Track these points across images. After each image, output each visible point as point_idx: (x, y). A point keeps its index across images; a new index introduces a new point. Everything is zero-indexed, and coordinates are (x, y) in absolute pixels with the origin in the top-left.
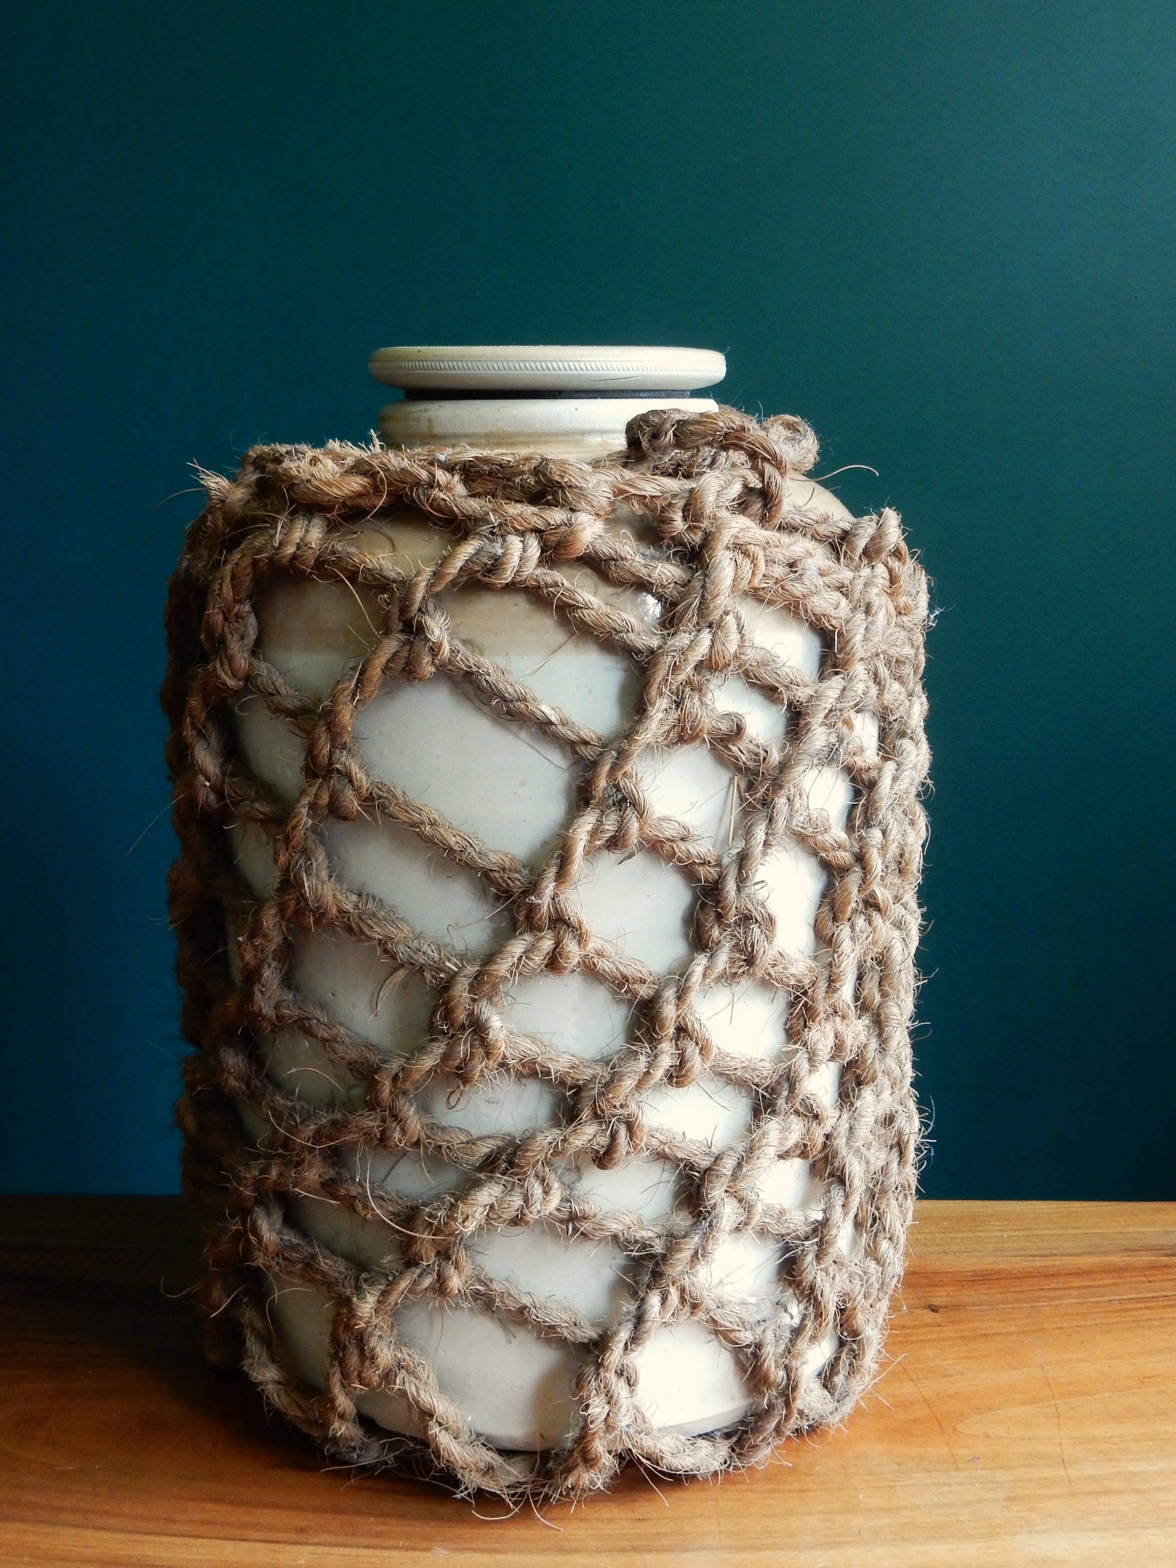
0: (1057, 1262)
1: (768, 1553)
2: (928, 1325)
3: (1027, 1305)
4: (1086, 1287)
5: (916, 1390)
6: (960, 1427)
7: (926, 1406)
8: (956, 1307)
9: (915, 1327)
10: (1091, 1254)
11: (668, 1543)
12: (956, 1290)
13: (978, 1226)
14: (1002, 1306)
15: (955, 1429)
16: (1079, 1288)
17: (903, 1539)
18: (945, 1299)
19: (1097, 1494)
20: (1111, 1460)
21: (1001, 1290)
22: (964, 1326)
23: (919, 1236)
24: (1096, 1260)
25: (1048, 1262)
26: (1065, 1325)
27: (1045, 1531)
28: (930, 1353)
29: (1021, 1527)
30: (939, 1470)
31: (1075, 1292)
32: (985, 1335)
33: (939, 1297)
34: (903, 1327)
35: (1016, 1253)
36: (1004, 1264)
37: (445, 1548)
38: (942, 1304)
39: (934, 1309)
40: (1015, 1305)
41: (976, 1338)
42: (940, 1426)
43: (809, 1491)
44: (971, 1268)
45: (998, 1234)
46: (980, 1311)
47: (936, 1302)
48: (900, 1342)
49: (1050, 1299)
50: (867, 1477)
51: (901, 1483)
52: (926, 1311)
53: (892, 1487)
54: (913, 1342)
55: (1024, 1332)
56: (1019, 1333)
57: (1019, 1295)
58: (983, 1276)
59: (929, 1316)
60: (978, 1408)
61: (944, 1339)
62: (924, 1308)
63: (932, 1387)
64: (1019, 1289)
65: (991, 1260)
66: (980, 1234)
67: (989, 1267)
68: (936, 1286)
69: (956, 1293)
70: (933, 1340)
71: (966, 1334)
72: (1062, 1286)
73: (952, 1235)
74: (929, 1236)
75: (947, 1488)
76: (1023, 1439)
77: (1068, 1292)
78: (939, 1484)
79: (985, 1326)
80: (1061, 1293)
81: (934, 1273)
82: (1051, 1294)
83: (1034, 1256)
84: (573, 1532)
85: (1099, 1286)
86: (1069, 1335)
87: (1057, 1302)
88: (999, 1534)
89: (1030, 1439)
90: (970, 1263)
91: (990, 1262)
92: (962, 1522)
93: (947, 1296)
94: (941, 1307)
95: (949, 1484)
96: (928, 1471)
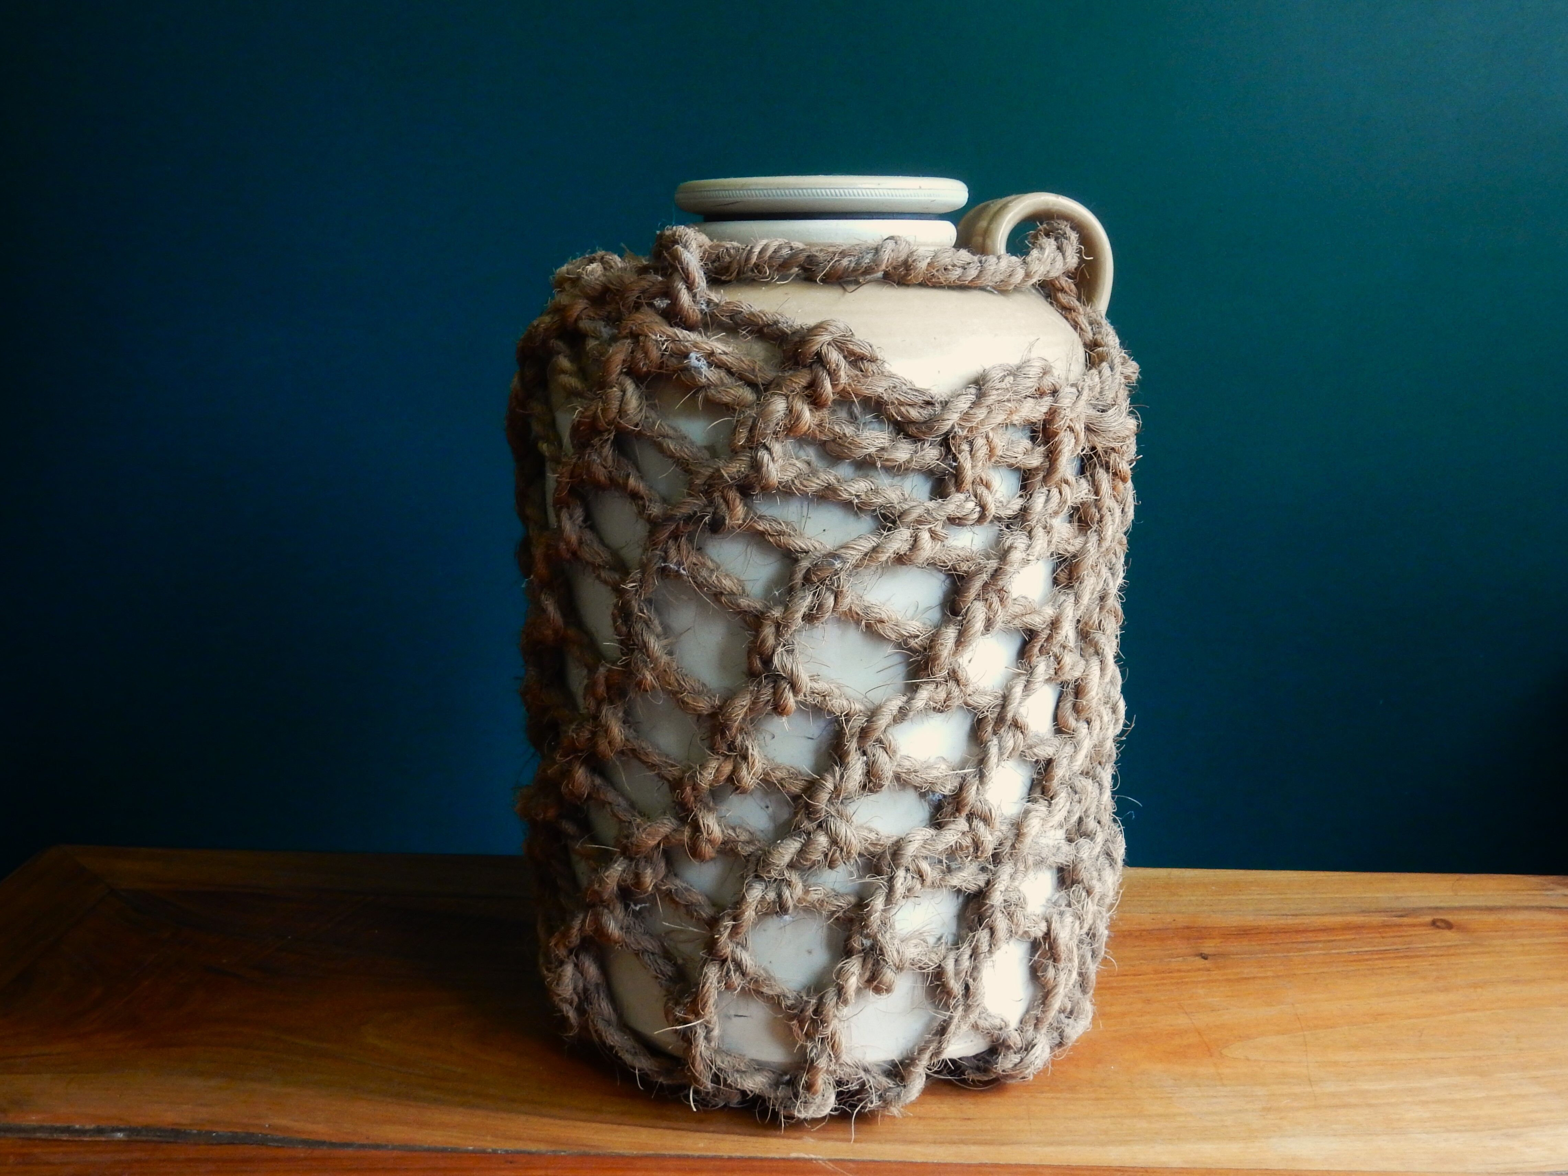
0: (1306, 920)
1: (1070, 1148)
2: (1199, 970)
3: (1280, 955)
4: (1329, 941)
5: (1189, 1021)
6: (1225, 1052)
7: (1197, 1034)
8: (1223, 955)
9: (1189, 971)
10: (1335, 914)
11: (989, 1137)
12: (1221, 942)
13: (1241, 891)
14: (1260, 956)
15: (1221, 1053)
16: (1325, 942)
17: (1178, 1139)
18: (1214, 949)
19: (1337, 1106)
20: (1349, 1080)
21: (1259, 943)
22: (1229, 971)
23: (1192, 898)
24: (1339, 919)
25: (1297, 920)
26: (1312, 972)
27: (1294, 1136)
28: (1201, 992)
29: (1274, 1131)
30: (1208, 1086)
31: (1320, 945)
32: (1245, 979)
33: (1208, 947)
34: (1179, 971)
35: (1272, 913)
36: (1263, 921)
37: (813, 1138)
38: (1211, 953)
39: (1205, 957)
40: (1271, 955)
41: (1238, 981)
42: (1209, 1050)
43: (1102, 1099)
44: (1235, 924)
45: (1258, 897)
46: (1242, 958)
47: (1206, 951)
48: (1177, 983)
49: (1300, 950)
50: (1150, 1090)
51: (1177, 1095)
52: (1197, 958)
53: (1169, 1098)
54: (1187, 983)
55: (1278, 977)
56: (1273, 977)
57: (1273, 947)
58: (1245, 931)
59: (1200, 963)
60: (1240, 1037)
61: (1212, 981)
62: (1197, 955)
63: (1202, 1020)
64: (1274, 942)
65: (1251, 918)
66: (1243, 897)
67: (1249, 924)
68: (1206, 938)
69: (1222, 944)
70: (1204, 982)
71: (1232, 977)
72: (1310, 940)
73: (1220, 897)
74: (1200, 898)
75: (1215, 1100)
76: (1277, 1062)
77: (1315, 945)
78: (1208, 1096)
79: (1246, 971)
80: (1308, 945)
81: (1205, 928)
82: (1301, 946)
83: (1287, 915)
85: (1340, 940)
86: (1315, 979)
87: (1307, 953)
88: (1256, 1137)
89: (1282, 1062)
90: (1233, 920)
91: (1250, 920)
92: (1226, 1126)
93: (1215, 947)
94: (1210, 955)
95: (1216, 1097)
96: (1199, 1086)
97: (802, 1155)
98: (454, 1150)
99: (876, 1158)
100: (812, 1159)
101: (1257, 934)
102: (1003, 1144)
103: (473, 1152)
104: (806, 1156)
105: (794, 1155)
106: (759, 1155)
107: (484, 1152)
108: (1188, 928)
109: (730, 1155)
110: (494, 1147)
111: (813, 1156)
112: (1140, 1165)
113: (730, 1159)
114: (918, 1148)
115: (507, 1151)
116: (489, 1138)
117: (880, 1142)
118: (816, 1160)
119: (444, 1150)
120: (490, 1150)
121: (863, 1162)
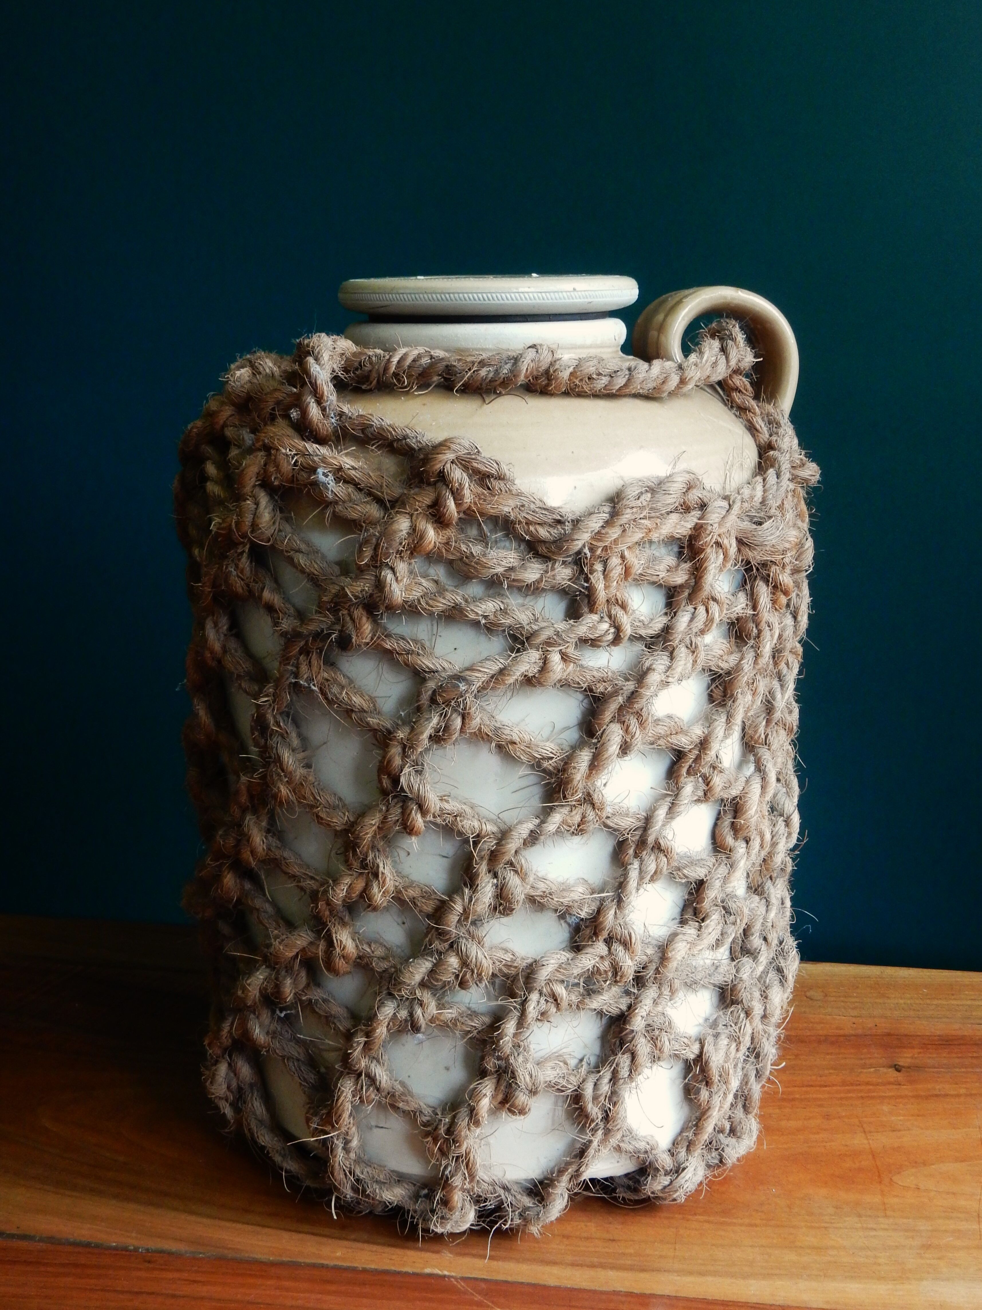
1: (710, 1279)
2: (890, 1083)
5: (866, 1142)
6: (896, 1179)
7: (870, 1157)
8: (917, 1068)
9: (878, 1084)
11: (629, 1262)
12: (920, 1053)
13: (953, 995)
14: (957, 1070)
15: (891, 1181)
17: (825, 1276)
18: (909, 1060)
21: (960, 1055)
22: (921, 1086)
23: (902, 1001)
27: (948, 1279)
28: (886, 1108)
29: (928, 1273)
30: (870, 1216)
32: (937, 1096)
33: (905, 1058)
34: (868, 1084)
37: (451, 1253)
38: (906, 1065)
39: (898, 1069)
40: (969, 1070)
41: (927, 1097)
42: (879, 1176)
43: (756, 1226)
44: (938, 1033)
45: (969, 1002)
46: (937, 1072)
47: (902, 1062)
48: (862, 1097)
50: (807, 1217)
51: (834, 1225)
52: (890, 1070)
53: (826, 1228)
54: (873, 1098)
55: (971, 1095)
56: (966, 1095)
57: (975, 1061)
58: (947, 1041)
59: (892, 1075)
60: (916, 1162)
61: (901, 1097)
62: (890, 1067)
63: (882, 1140)
64: (975, 1055)
65: (956, 1026)
66: (953, 1002)
67: (953, 1033)
68: (904, 1047)
69: (920, 1055)
70: (890, 1097)
71: (922, 1093)
73: (928, 1001)
74: (909, 1002)
75: (873, 1233)
76: (948, 1193)
78: (867, 1228)
79: (938, 1087)
81: (906, 1035)
84: (556, 1246)
88: (908, 1278)
89: (954, 1194)
90: (938, 1028)
91: (955, 1028)
92: (879, 1265)
93: (912, 1057)
94: (904, 1067)
95: (875, 1230)
96: (860, 1216)
97: (437, 1271)
98: (97, 1246)
99: (510, 1279)
100: (445, 1276)
101: (959, 1045)
102: (643, 1270)
103: (116, 1248)
104: (440, 1273)
105: (428, 1270)
106: (393, 1268)
107: (126, 1249)
108: (889, 1034)
109: (364, 1266)
110: (136, 1243)
111: (446, 1273)
112: (778, 1303)
113: (365, 1271)
114: (555, 1270)
115: (147, 1250)
116: (134, 1235)
117: (518, 1261)
118: (449, 1277)
119: (88, 1245)
120: (132, 1248)
121: (497, 1282)
